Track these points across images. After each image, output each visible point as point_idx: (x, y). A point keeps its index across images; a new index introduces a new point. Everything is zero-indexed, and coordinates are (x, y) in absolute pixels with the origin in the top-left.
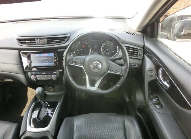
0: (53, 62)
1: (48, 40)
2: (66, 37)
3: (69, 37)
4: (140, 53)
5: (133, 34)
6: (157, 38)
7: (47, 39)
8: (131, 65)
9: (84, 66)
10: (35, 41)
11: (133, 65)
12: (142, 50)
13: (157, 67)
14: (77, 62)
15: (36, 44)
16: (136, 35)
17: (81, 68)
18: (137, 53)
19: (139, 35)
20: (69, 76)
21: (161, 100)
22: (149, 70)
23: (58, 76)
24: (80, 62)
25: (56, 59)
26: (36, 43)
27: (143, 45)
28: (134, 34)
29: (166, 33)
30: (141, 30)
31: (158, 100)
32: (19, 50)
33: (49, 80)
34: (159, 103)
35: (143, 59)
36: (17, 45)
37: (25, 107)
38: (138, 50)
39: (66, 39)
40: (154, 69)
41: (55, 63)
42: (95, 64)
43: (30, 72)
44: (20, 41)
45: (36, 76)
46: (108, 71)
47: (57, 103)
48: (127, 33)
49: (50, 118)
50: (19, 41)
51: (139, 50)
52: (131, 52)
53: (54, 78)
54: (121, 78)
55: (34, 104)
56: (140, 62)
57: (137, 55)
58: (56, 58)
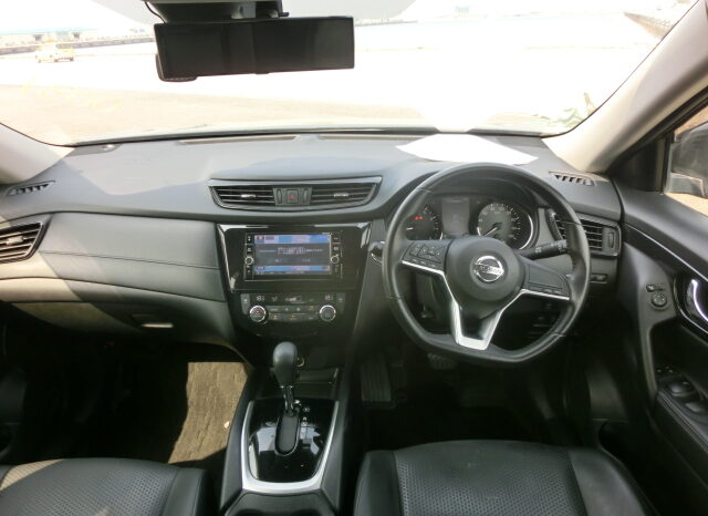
0: (327, 262)
1: (313, 193)
2: (370, 185)
3: (379, 185)
4: (611, 238)
5: (578, 180)
6: (662, 190)
7: (310, 190)
9: (445, 271)
10: (271, 194)
12: (615, 229)
13: (681, 278)
14: (426, 256)
15: (273, 205)
16: (588, 183)
17: (437, 277)
18: (600, 237)
19: (598, 182)
20: (400, 301)
21: (699, 389)
22: (652, 288)
23: (342, 310)
24: (435, 259)
25: (338, 252)
26: (276, 202)
27: (619, 212)
28: (581, 182)
29: (691, 178)
30: (603, 168)
31: (690, 388)
32: (217, 220)
33: (309, 323)
34: (695, 398)
35: (622, 259)
37: (179, 434)
38: (601, 231)
39: (369, 190)
40: (668, 286)
41: (333, 267)
42: (484, 262)
43: (248, 295)
44: (224, 193)
45: (268, 307)
46: (522, 288)
48: (558, 177)
50: (219, 193)
51: (607, 231)
53: (328, 315)
54: (565, 312)
55: (250, 405)
56: (609, 268)
57: (600, 244)
58: (336, 249)
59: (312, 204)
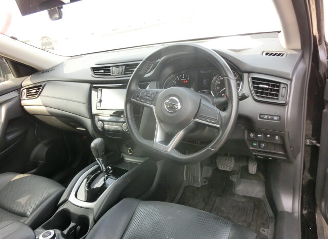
1: (125, 69)
8: (263, 118)
9: (155, 105)
10: (110, 70)
11: (266, 117)
12: (287, 85)
14: (145, 97)
17: (150, 108)
24: (150, 99)
26: (111, 74)
32: (92, 82)
36: (90, 76)
38: (278, 87)
42: (170, 101)
46: (194, 118)
47: (126, 171)
49: (106, 188)
50: (94, 70)
51: (282, 86)
52: (263, 89)
59: (125, 74)
